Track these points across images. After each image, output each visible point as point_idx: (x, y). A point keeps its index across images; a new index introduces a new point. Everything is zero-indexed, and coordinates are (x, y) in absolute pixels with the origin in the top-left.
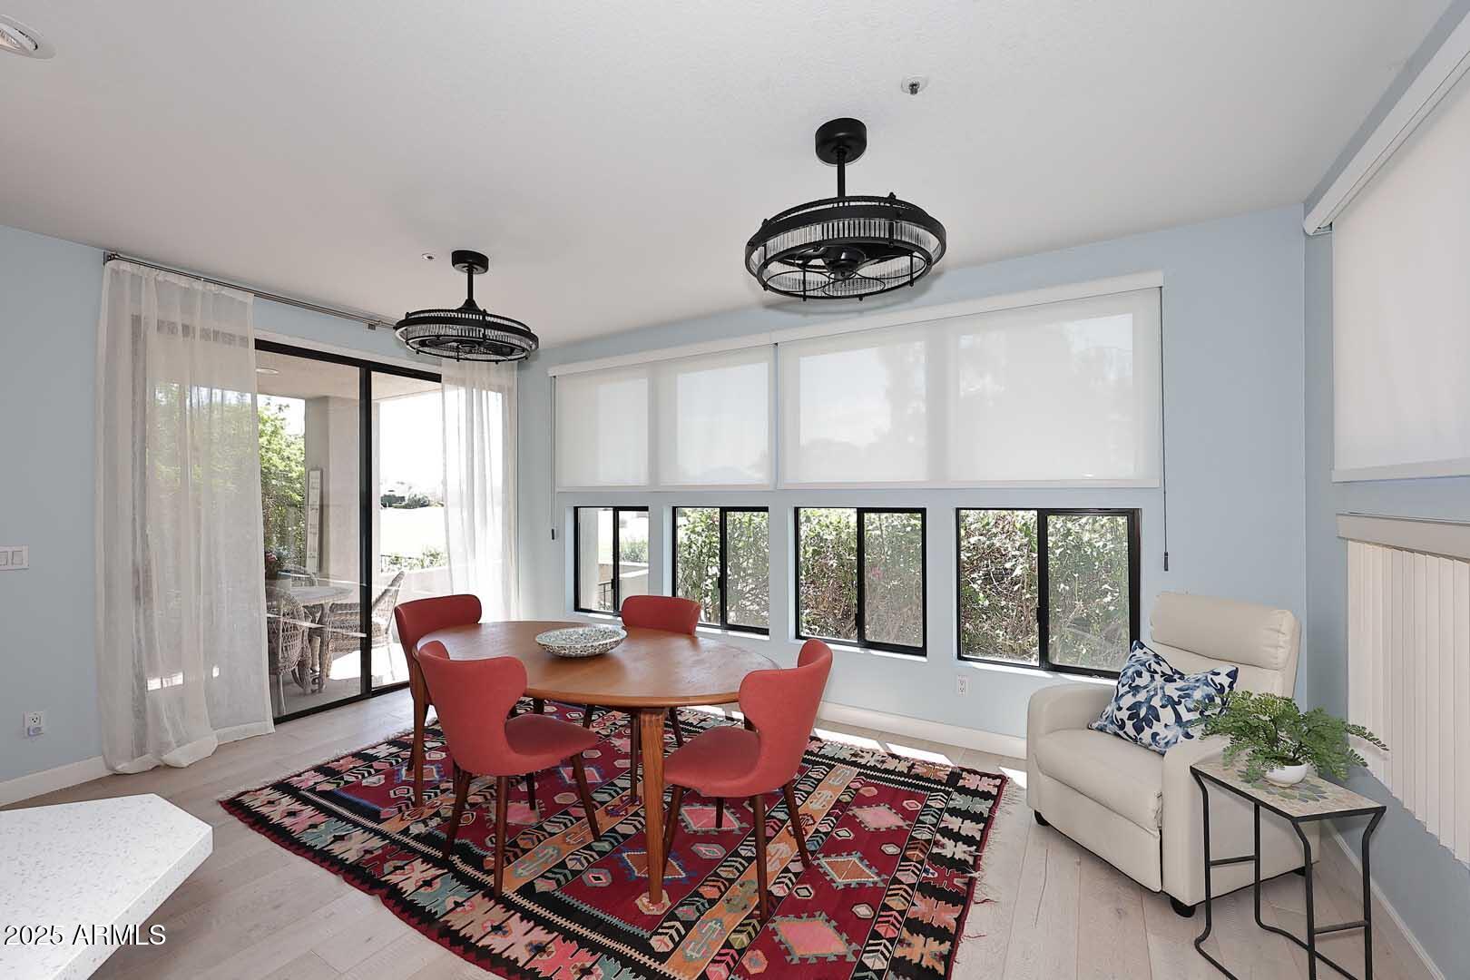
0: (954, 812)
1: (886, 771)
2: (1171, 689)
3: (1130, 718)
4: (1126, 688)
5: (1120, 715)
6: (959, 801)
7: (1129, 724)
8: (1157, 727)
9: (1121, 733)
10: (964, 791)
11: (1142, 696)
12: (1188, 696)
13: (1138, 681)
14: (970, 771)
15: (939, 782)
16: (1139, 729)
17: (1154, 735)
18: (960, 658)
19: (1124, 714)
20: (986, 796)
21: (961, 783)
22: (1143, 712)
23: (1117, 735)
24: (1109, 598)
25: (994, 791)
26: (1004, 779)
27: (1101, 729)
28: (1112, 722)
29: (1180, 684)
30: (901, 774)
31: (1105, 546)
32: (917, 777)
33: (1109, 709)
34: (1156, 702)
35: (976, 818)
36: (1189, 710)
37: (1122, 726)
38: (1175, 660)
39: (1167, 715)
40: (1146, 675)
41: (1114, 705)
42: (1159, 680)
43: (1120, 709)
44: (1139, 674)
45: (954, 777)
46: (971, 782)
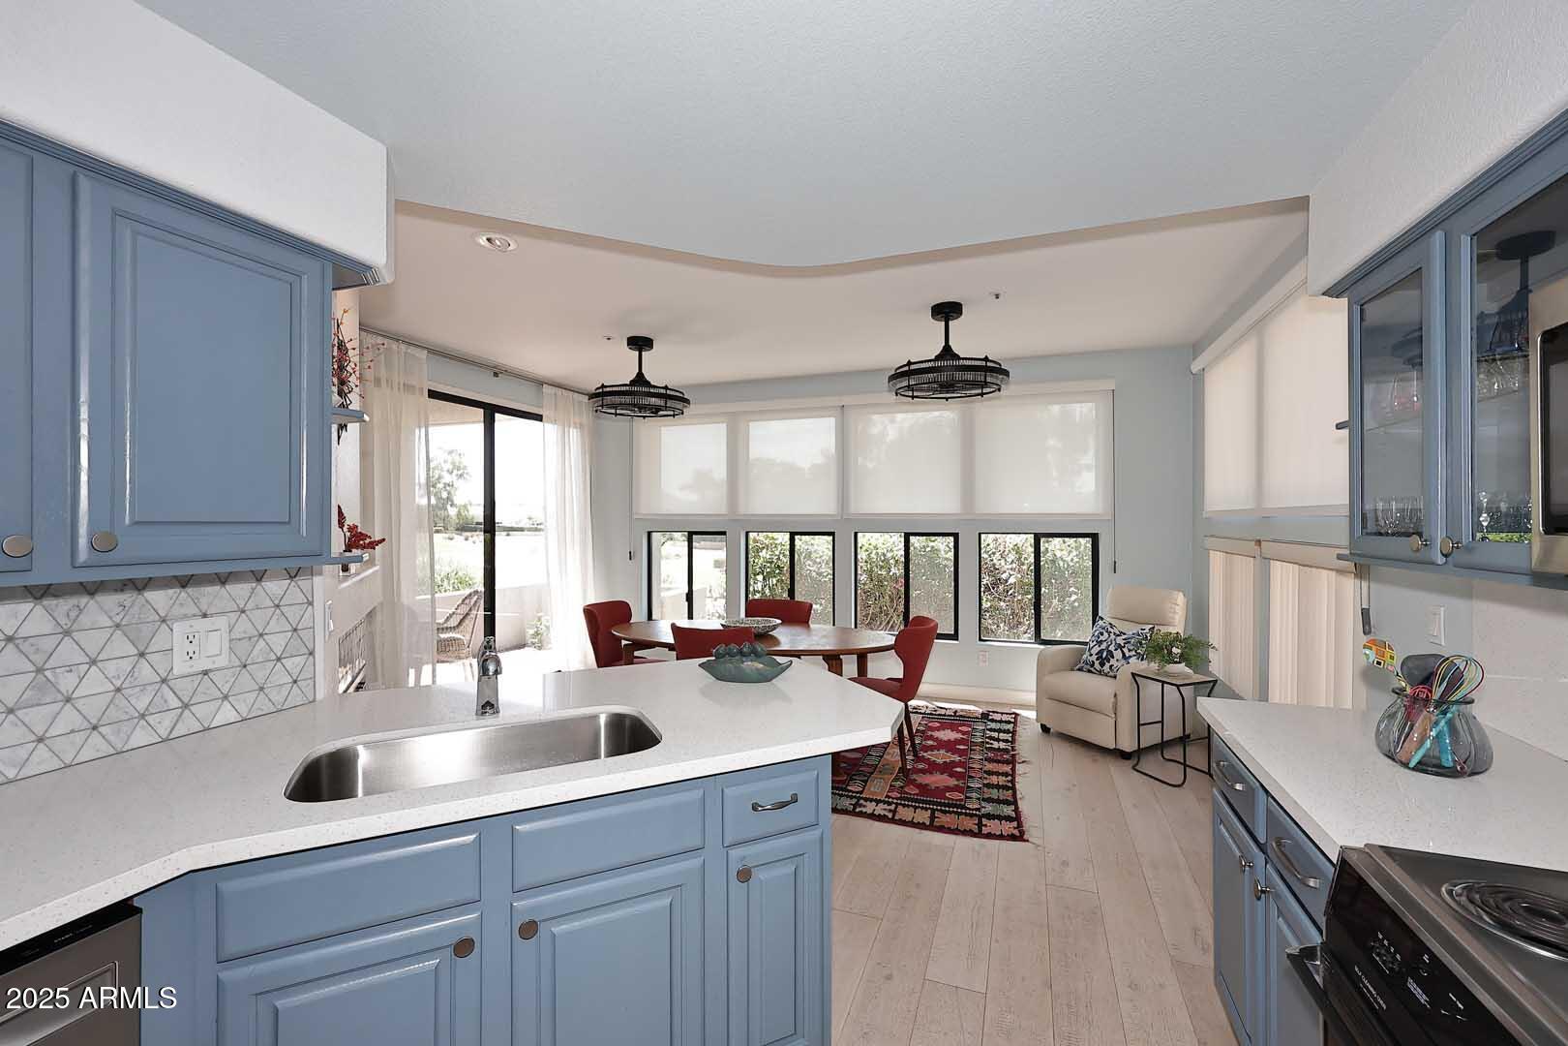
0: (991, 730)
1: (939, 715)
2: (1120, 640)
3: (1097, 659)
4: (1095, 643)
5: (1091, 659)
6: (993, 725)
7: (1097, 663)
8: (1113, 661)
9: (1092, 669)
10: (993, 721)
11: (1103, 646)
12: (1129, 642)
13: (1102, 638)
14: (993, 712)
15: (977, 718)
16: (1102, 665)
17: (1111, 666)
18: (980, 640)
19: (1094, 657)
20: (1009, 722)
21: (990, 717)
22: (1105, 654)
23: (1089, 671)
24: (1074, 597)
25: (1013, 720)
26: (1017, 715)
27: (1080, 670)
28: (1087, 664)
29: (1124, 637)
30: (951, 716)
31: (1072, 560)
32: (961, 716)
33: (1084, 657)
34: (1112, 648)
35: (1007, 732)
36: (1130, 650)
37: (1093, 665)
38: (1120, 626)
39: (1118, 654)
40: (1106, 634)
41: (1088, 653)
42: (1113, 636)
43: (1091, 655)
44: (1102, 634)
45: (985, 716)
46: (997, 717)
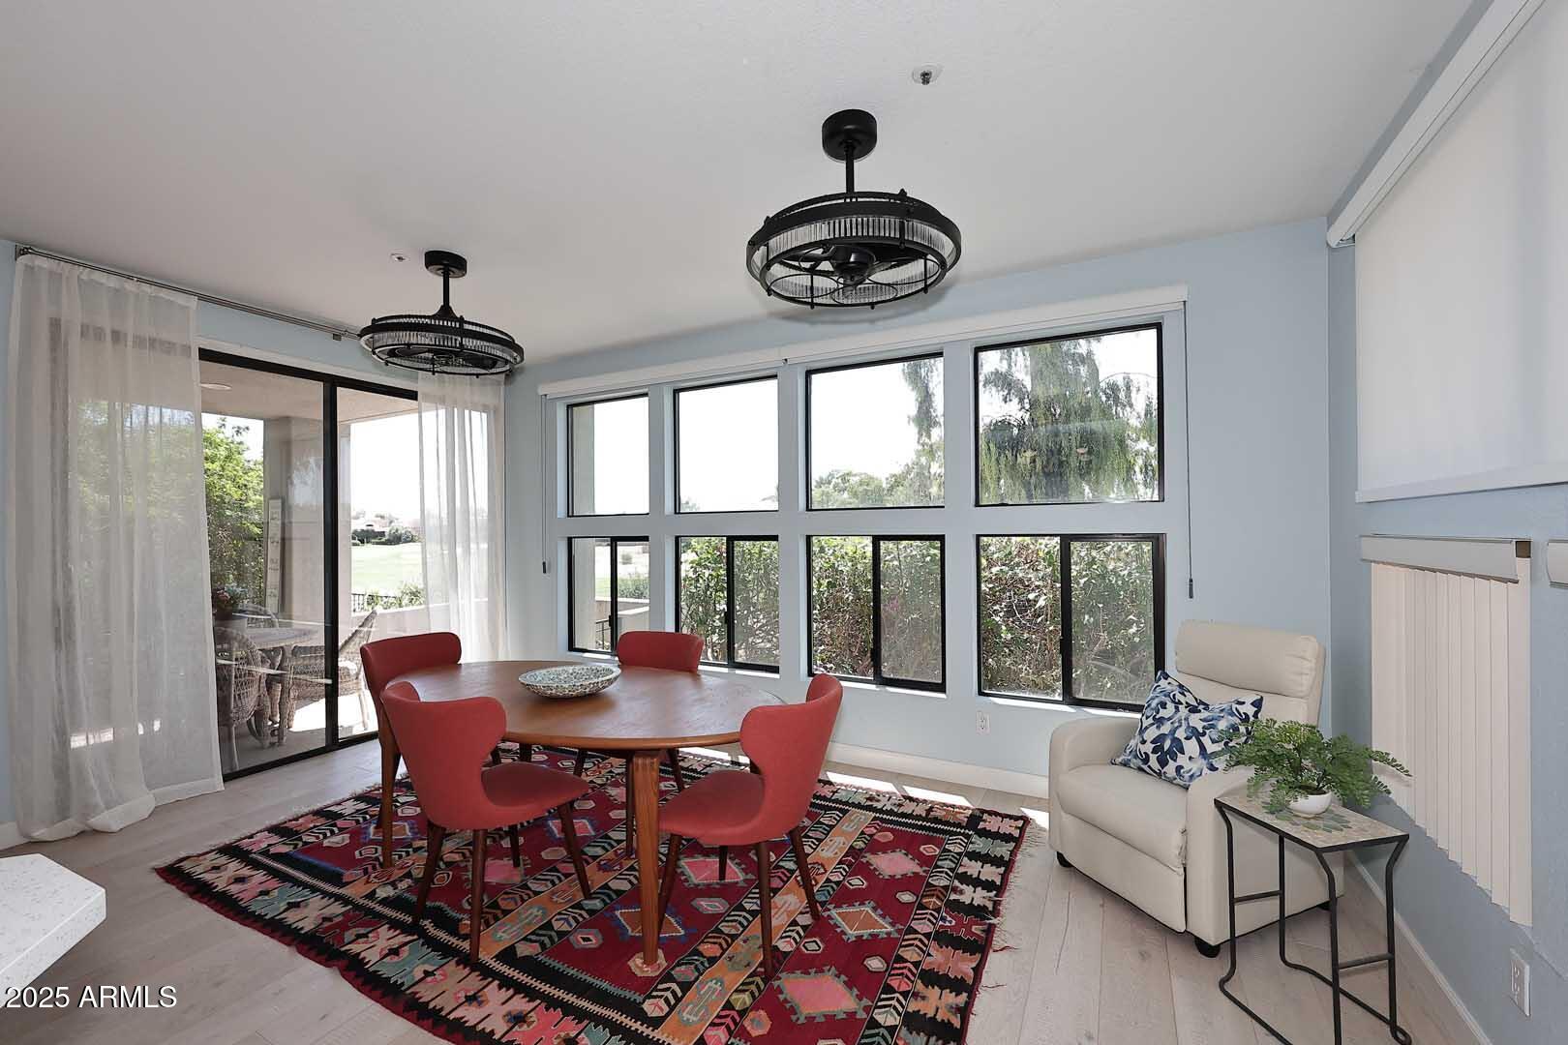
0: (974, 856)
1: (904, 815)
2: (1196, 721)
3: (1154, 751)
4: (1150, 721)
5: (1144, 749)
6: (980, 845)
7: (1153, 758)
8: (1182, 760)
9: (1145, 767)
10: (985, 833)
11: (1166, 729)
12: (1212, 726)
13: (1163, 713)
14: (991, 813)
15: (959, 825)
16: (1163, 763)
17: (1179, 769)
18: (981, 693)
19: (1148, 748)
20: (1007, 838)
21: (981, 825)
22: (1167, 745)
23: (1141, 769)
24: (1134, 629)
25: (1016, 833)
26: (1026, 820)
27: (1125, 764)
28: (1136, 757)
29: (1205, 714)
30: (919, 817)
31: (1130, 574)
32: (936, 820)
33: (1132, 743)
34: (1181, 734)
35: (997, 861)
36: (1214, 741)
37: (1146, 760)
38: (1201, 690)
39: (1191, 747)
40: (1170, 706)
41: (1138, 739)
42: (1183, 711)
43: (1144, 742)
44: (1164, 705)
45: (974, 819)
46: (991, 824)
